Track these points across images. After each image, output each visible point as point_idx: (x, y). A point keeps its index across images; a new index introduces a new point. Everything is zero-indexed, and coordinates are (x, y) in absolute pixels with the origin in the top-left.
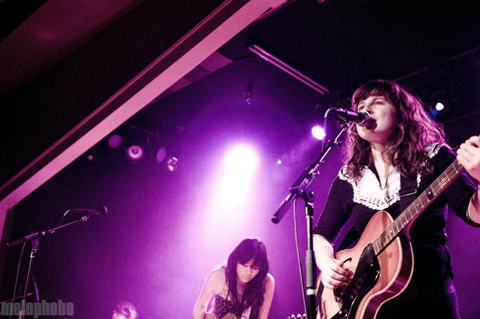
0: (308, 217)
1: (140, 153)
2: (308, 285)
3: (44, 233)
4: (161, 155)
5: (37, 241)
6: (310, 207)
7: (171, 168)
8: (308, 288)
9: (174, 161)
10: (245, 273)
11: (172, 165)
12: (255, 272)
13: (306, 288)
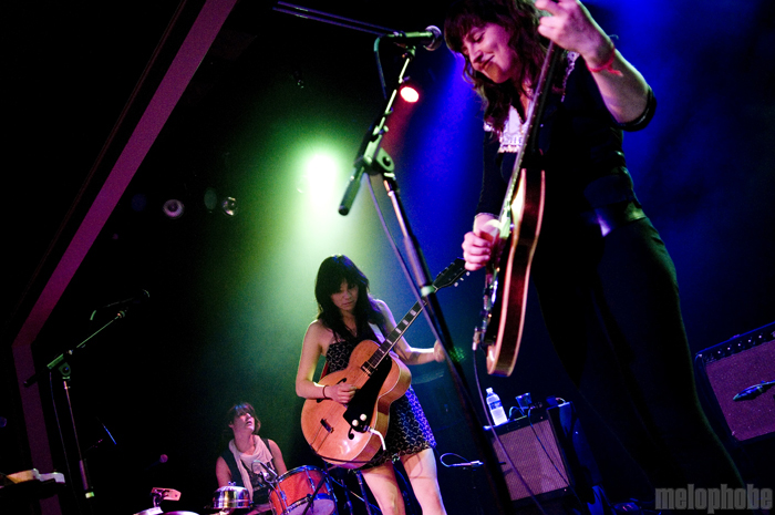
0: (391, 194)
1: (180, 207)
2: (420, 282)
3: (70, 352)
4: (209, 200)
5: (66, 365)
6: (389, 180)
7: (231, 213)
8: (420, 288)
9: (232, 202)
10: (344, 299)
11: (232, 209)
12: (355, 293)
13: (418, 289)
